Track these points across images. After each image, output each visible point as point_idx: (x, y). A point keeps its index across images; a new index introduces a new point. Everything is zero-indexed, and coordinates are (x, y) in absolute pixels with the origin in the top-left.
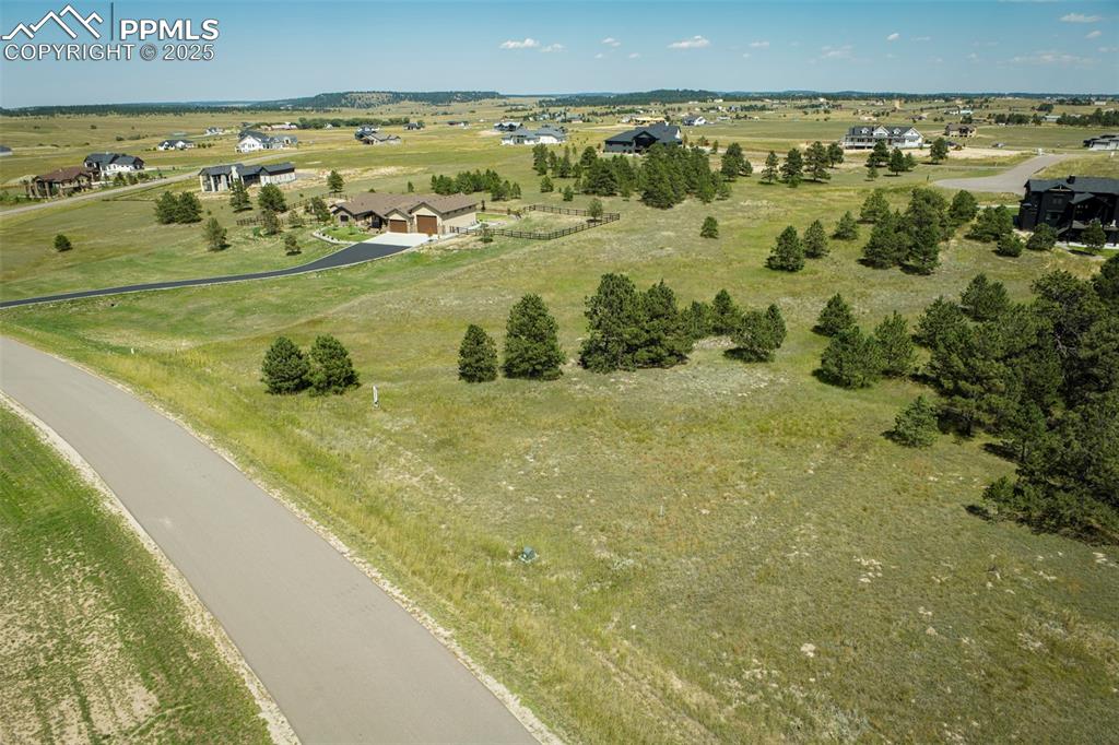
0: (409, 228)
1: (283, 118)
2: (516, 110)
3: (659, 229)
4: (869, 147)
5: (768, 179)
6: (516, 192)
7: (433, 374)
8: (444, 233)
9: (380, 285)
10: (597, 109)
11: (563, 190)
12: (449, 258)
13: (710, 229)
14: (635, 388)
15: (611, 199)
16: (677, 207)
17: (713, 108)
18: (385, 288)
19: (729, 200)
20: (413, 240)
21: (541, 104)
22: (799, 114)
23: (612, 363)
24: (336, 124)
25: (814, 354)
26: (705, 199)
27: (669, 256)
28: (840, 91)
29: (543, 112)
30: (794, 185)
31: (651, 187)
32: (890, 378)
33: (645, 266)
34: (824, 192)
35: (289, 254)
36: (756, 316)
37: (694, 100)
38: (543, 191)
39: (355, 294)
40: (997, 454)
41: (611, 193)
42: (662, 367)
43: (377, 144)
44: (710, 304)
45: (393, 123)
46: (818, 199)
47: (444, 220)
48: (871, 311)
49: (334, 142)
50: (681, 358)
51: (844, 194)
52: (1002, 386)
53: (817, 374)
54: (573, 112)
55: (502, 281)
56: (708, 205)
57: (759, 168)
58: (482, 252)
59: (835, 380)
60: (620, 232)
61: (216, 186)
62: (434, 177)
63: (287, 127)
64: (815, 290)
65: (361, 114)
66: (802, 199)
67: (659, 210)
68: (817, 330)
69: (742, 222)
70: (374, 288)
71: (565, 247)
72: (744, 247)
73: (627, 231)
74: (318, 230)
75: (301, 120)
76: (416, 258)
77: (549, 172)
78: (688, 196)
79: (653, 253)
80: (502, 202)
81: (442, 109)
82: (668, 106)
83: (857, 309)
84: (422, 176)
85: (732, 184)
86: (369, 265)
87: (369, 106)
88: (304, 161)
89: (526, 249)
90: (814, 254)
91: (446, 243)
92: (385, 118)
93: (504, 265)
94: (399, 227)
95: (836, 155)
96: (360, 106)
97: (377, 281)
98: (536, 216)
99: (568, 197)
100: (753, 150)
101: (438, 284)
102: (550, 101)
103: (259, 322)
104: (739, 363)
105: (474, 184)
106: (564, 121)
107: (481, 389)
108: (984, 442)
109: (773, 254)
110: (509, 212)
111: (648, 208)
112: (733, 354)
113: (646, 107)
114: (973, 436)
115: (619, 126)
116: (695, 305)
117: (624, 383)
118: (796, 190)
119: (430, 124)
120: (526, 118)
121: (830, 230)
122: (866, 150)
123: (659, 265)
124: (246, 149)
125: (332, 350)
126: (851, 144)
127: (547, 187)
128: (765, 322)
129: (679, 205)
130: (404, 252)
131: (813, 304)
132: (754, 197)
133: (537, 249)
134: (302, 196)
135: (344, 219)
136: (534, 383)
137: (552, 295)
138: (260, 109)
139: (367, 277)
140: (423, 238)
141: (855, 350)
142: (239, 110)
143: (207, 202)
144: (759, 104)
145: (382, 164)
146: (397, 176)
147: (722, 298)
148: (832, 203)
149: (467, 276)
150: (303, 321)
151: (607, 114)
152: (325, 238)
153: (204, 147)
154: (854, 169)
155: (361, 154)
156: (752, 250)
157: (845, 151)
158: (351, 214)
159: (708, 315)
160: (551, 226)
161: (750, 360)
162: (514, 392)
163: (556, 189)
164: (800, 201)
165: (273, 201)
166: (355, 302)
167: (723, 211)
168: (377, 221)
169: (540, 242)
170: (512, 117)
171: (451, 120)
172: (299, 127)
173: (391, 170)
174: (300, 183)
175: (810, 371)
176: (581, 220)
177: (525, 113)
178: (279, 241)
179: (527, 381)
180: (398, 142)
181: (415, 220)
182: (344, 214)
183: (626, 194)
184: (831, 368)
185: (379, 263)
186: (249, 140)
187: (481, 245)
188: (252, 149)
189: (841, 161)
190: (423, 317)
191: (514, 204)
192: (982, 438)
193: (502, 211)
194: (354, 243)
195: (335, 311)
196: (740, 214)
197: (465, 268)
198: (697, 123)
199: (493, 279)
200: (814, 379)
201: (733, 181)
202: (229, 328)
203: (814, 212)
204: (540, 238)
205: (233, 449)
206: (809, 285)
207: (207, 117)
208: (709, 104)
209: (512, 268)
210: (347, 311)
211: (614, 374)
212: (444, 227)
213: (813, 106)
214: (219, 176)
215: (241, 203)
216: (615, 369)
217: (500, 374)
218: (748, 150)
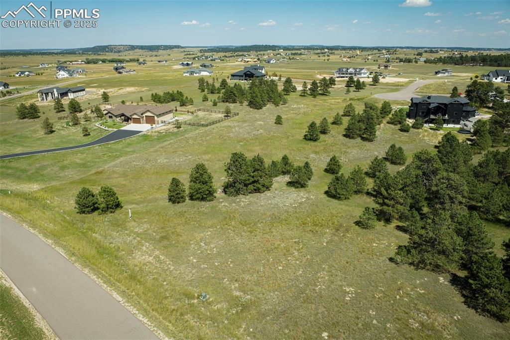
0: (142, 121)
1: (77, 58)
2: (190, 54)
3: (257, 120)
4: (346, 77)
5: (303, 94)
6: (191, 102)
7: (156, 200)
8: (158, 124)
9: (130, 152)
10: (227, 54)
11: (213, 101)
12: (162, 137)
13: (279, 121)
14: (248, 204)
15: (234, 104)
16: (264, 108)
17: (279, 54)
18: (131, 153)
19: (287, 105)
20: (144, 127)
21: (201, 51)
22: (316, 57)
23: (238, 192)
24: (104, 61)
25: (325, 183)
26: (277, 104)
27: (261, 134)
28: (334, 45)
29: (202, 56)
30: (315, 97)
31: (252, 100)
32: (357, 194)
33: (251, 140)
34: (327, 100)
35: (84, 135)
36: (300, 168)
37: (270, 50)
38: (203, 101)
39: (117, 157)
40: (401, 231)
41: (234, 102)
42: (259, 192)
43: (124, 74)
44: (280, 161)
45: (131, 61)
46: (325, 104)
47: (158, 118)
48: (349, 160)
49: (103, 72)
50: (268, 188)
51: (336, 101)
52: (402, 201)
53: (326, 193)
54: (216, 55)
55: (186, 148)
56: (277, 107)
57: (299, 88)
58: (176, 133)
59: (334, 197)
60: (239, 122)
61: (46, 98)
62: (152, 94)
63: (80, 63)
64: (325, 150)
65: (116, 56)
66: (319, 104)
67: (256, 110)
68: (326, 171)
69: (293, 115)
70: (126, 153)
71: (215, 130)
72: (294, 129)
73: (242, 122)
74: (98, 123)
75: (87, 59)
76: (146, 137)
77: (206, 90)
78: (269, 103)
79: (254, 133)
80: (184, 107)
81: (154, 53)
82: (259, 53)
83: (342, 160)
84: (147, 92)
85: (288, 96)
86: (124, 141)
87: (119, 52)
88: (89, 84)
89: (197, 132)
90: (324, 132)
91: (160, 129)
92: (127, 58)
93: (187, 140)
94: (137, 121)
95: (332, 81)
96: (115, 52)
97: (128, 150)
98: (201, 114)
99: (215, 104)
100: (297, 79)
101: (156, 151)
102: (205, 50)
103: (72, 173)
104: (293, 189)
105: (172, 97)
106: (212, 60)
107: (179, 207)
108: (396, 225)
109: (307, 133)
110: (188, 112)
111: (251, 109)
112: (290, 184)
113: (249, 53)
114: (391, 222)
115: (237, 63)
116: (273, 162)
117: (243, 202)
118: (316, 99)
119: (149, 61)
120: (194, 58)
121: (330, 120)
122: (345, 79)
123: (257, 139)
124: (60, 77)
125: (108, 192)
126: (339, 75)
127: (205, 99)
128: (304, 170)
129: (265, 108)
130: (140, 134)
131: (324, 157)
132: (298, 103)
133: (201, 131)
134: (89, 104)
135: (110, 117)
136: (203, 203)
137: (210, 156)
138: (66, 53)
139: (123, 148)
140: (148, 126)
141: (342, 184)
142: (56, 54)
143: (42, 107)
144: (299, 52)
145: (127, 86)
146: (135, 93)
147: (285, 159)
148: (331, 105)
149: (170, 146)
150: (93, 172)
151: (231, 56)
152: (101, 127)
153: (39, 75)
154: (340, 88)
155: (117, 80)
156: (297, 130)
157: (336, 79)
158: (114, 115)
159: (279, 166)
160: (208, 119)
161: (298, 187)
162: (194, 208)
163: (209, 100)
164: (318, 105)
165: (75, 107)
166: (118, 161)
167: (284, 111)
168: (126, 118)
169: (203, 128)
170: (187, 58)
171: (159, 59)
172: (86, 63)
173: (132, 89)
174: (88, 96)
175: (323, 192)
176: (221, 116)
177: (194, 56)
178: (79, 129)
179: (199, 202)
180: (135, 73)
181: (145, 118)
182: (110, 115)
183: (241, 102)
184: (332, 191)
185: (128, 140)
186: (62, 73)
187: (176, 130)
188: (63, 77)
189: (335, 85)
190: (151, 169)
191: (190, 108)
192: (395, 223)
193: (185, 112)
194: (116, 130)
195: (108, 166)
196: (292, 112)
197: (169, 142)
198: (272, 62)
199: (183, 147)
200: (325, 196)
201: (289, 95)
202: (57, 177)
203: (324, 111)
204: (203, 125)
205: (64, 247)
206: (322, 148)
207: (39, 57)
208: (277, 52)
209: (191, 142)
210: (114, 166)
211: (239, 197)
212: (158, 121)
213: (322, 53)
214: (48, 93)
215: (59, 108)
216: (239, 195)
217: (187, 198)
218: (294, 78)
